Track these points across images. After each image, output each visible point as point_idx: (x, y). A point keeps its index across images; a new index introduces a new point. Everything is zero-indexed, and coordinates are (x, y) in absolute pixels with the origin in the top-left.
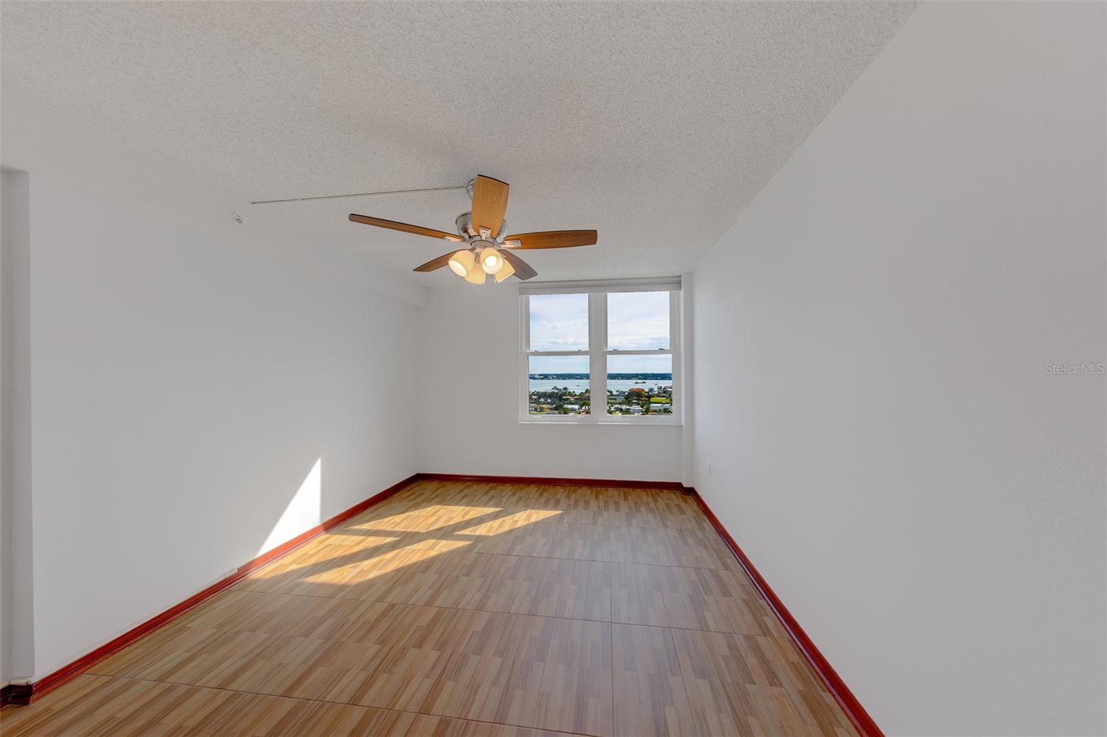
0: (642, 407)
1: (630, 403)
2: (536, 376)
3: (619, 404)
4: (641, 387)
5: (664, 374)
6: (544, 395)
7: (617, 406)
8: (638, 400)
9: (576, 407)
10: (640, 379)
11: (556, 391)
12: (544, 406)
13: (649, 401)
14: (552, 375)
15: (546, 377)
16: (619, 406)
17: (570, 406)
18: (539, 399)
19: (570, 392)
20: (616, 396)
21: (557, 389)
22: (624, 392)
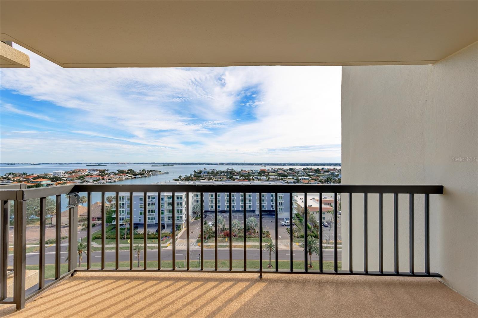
0: (266, 177)
1: (261, 176)
2: (218, 164)
3: (256, 176)
4: (265, 169)
5: (273, 163)
6: (223, 172)
7: (255, 177)
8: (264, 174)
9: (238, 177)
10: (263, 165)
11: (229, 170)
12: (224, 177)
13: (268, 174)
14: (225, 163)
15: (222, 164)
16: (257, 177)
17: (235, 177)
18: (221, 173)
19: (235, 171)
20: (254, 172)
21: (229, 169)
22: (258, 171)
